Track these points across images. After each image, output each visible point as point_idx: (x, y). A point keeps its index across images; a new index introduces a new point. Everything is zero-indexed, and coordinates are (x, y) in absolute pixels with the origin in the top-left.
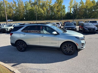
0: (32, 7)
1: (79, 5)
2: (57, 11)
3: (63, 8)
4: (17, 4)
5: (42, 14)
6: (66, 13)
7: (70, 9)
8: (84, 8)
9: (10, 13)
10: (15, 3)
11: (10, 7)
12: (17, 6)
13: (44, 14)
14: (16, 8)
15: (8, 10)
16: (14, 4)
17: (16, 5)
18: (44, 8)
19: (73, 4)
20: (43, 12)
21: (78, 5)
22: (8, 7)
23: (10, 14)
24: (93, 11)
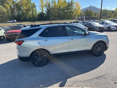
1: (52, 4)
2: (26, 9)
3: (33, 6)
5: (5, 14)
6: (38, 13)
7: (42, 9)
8: (57, 7)
13: (6, 13)
18: (7, 5)
19: (45, 2)
20: (5, 10)
21: (50, 4)
24: (66, 12)
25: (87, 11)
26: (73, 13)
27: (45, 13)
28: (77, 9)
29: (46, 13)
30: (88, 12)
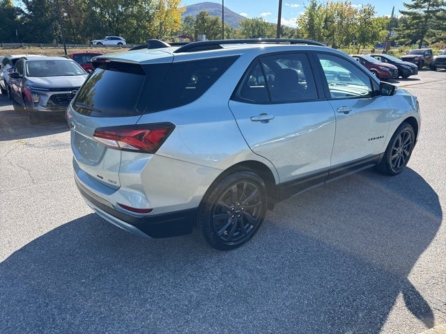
25: (202, 17)
26: (150, 19)
27: (24, 7)
28: (166, 8)
29: (29, 8)
30: (204, 21)
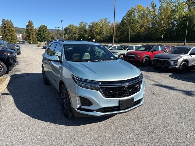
0: (189, 10)
4: (157, 8)
9: (142, 26)
10: (154, 8)
11: (144, 16)
12: (157, 12)
14: (154, 16)
15: (141, 21)
16: (151, 9)
17: (154, 11)
22: (141, 17)
23: (141, 29)
